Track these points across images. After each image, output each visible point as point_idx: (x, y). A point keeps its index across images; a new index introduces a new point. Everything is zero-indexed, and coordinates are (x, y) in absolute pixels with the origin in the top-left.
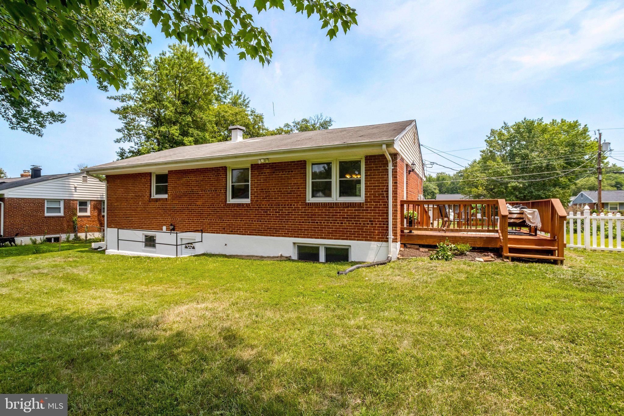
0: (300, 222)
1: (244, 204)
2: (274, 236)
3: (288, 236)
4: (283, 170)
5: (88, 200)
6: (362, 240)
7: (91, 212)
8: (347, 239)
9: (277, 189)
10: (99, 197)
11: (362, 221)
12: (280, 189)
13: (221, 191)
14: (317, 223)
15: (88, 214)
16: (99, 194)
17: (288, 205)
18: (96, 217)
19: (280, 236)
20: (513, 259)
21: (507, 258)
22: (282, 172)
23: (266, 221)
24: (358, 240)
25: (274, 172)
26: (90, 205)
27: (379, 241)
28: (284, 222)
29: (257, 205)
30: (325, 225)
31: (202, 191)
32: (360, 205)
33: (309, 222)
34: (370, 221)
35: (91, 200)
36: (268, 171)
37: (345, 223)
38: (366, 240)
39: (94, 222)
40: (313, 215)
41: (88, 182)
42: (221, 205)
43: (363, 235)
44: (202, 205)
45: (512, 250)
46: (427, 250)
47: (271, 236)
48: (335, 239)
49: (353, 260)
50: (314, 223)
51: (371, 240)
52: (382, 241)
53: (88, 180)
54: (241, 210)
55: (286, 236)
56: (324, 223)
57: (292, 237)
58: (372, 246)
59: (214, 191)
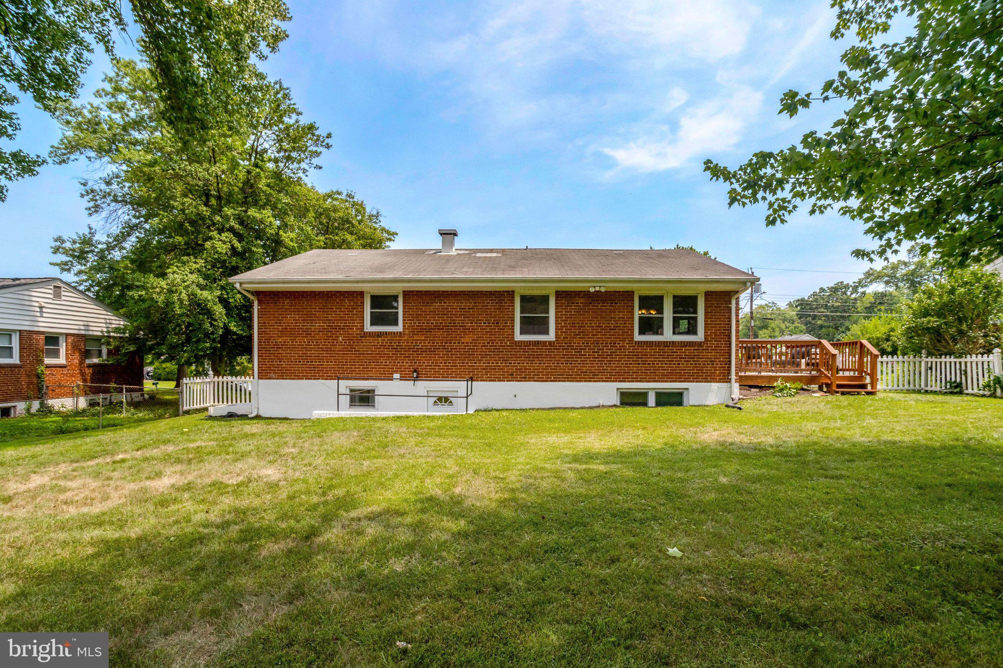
0: (626, 364)
1: (546, 342)
2: (590, 381)
3: (611, 381)
4: (603, 301)
5: (61, 334)
6: (702, 382)
7: (67, 358)
8: (685, 381)
9: (595, 323)
10: (82, 328)
11: (702, 361)
12: (600, 323)
13: (506, 323)
14: (649, 364)
15: (62, 360)
16: (81, 323)
17: (610, 343)
18: (76, 367)
19: (599, 381)
20: (843, 394)
21: (837, 392)
22: (603, 303)
23: (579, 364)
24: (697, 382)
25: (591, 303)
26: (64, 344)
27: (720, 382)
28: (605, 364)
29: (566, 343)
30: (659, 367)
31: (472, 323)
32: (699, 344)
33: (639, 364)
34: (711, 361)
35: (67, 335)
36: (582, 300)
37: (683, 364)
38: (705, 382)
39: (72, 376)
40: (644, 355)
41: (63, 298)
42: (506, 343)
43: (702, 376)
44: (471, 343)
45: (839, 386)
46: (758, 390)
47: (585, 381)
48: (671, 382)
49: (691, 403)
50: (645, 364)
51: (711, 382)
52: (723, 382)
53: (63, 293)
54: (540, 349)
55: (608, 381)
56: (657, 364)
57: (616, 381)
58: (713, 388)
59: (493, 323)
